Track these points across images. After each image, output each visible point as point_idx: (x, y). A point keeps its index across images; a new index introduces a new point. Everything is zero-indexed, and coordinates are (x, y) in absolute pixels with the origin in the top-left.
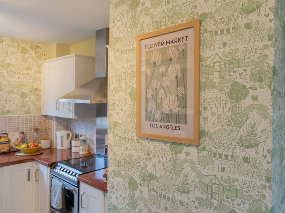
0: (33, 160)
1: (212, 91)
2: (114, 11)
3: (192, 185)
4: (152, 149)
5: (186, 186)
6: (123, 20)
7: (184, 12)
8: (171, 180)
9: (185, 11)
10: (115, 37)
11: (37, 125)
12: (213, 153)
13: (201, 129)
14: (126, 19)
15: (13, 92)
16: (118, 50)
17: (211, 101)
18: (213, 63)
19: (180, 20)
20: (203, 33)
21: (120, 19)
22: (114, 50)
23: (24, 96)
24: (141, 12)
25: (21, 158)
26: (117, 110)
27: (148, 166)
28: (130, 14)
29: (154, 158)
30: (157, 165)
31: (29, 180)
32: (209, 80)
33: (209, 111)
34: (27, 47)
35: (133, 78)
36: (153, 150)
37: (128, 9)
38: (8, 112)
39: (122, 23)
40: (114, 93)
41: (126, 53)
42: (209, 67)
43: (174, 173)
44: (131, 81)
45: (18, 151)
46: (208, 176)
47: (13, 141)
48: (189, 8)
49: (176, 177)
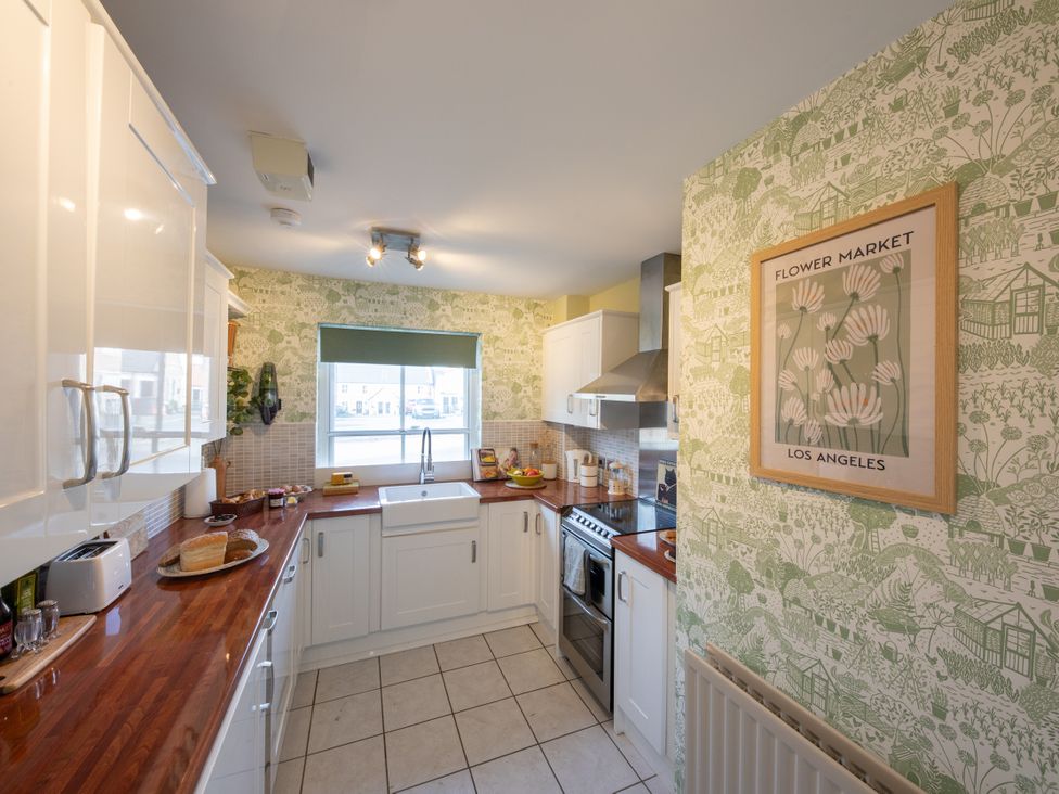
0: (532, 497)
1: (1009, 370)
2: (694, 213)
3: (926, 614)
4: (793, 508)
5: (905, 613)
6: (716, 226)
7: (897, 174)
8: (854, 590)
9: (900, 169)
10: (695, 264)
11: (536, 439)
12: (1009, 542)
13: (963, 473)
14: (724, 223)
15: (502, 383)
16: (702, 292)
17: (1005, 398)
18: (1012, 292)
19: (884, 196)
20: (969, 216)
21: (707, 225)
22: (692, 292)
23: (516, 388)
24: (763, 200)
25: (513, 492)
26: (699, 416)
27: (782, 544)
28: (733, 212)
29: (799, 529)
30: (807, 547)
31: (526, 530)
32: (993, 339)
33: (992, 424)
34: (522, 307)
35: (739, 348)
36: (797, 510)
37: (728, 200)
38: (495, 414)
39: (713, 234)
40: (691, 380)
41: (723, 294)
42: (994, 304)
43: (865, 575)
44: (735, 353)
45: (509, 479)
46: (987, 602)
47: (501, 462)
48: (916, 162)
49: (871, 584)
